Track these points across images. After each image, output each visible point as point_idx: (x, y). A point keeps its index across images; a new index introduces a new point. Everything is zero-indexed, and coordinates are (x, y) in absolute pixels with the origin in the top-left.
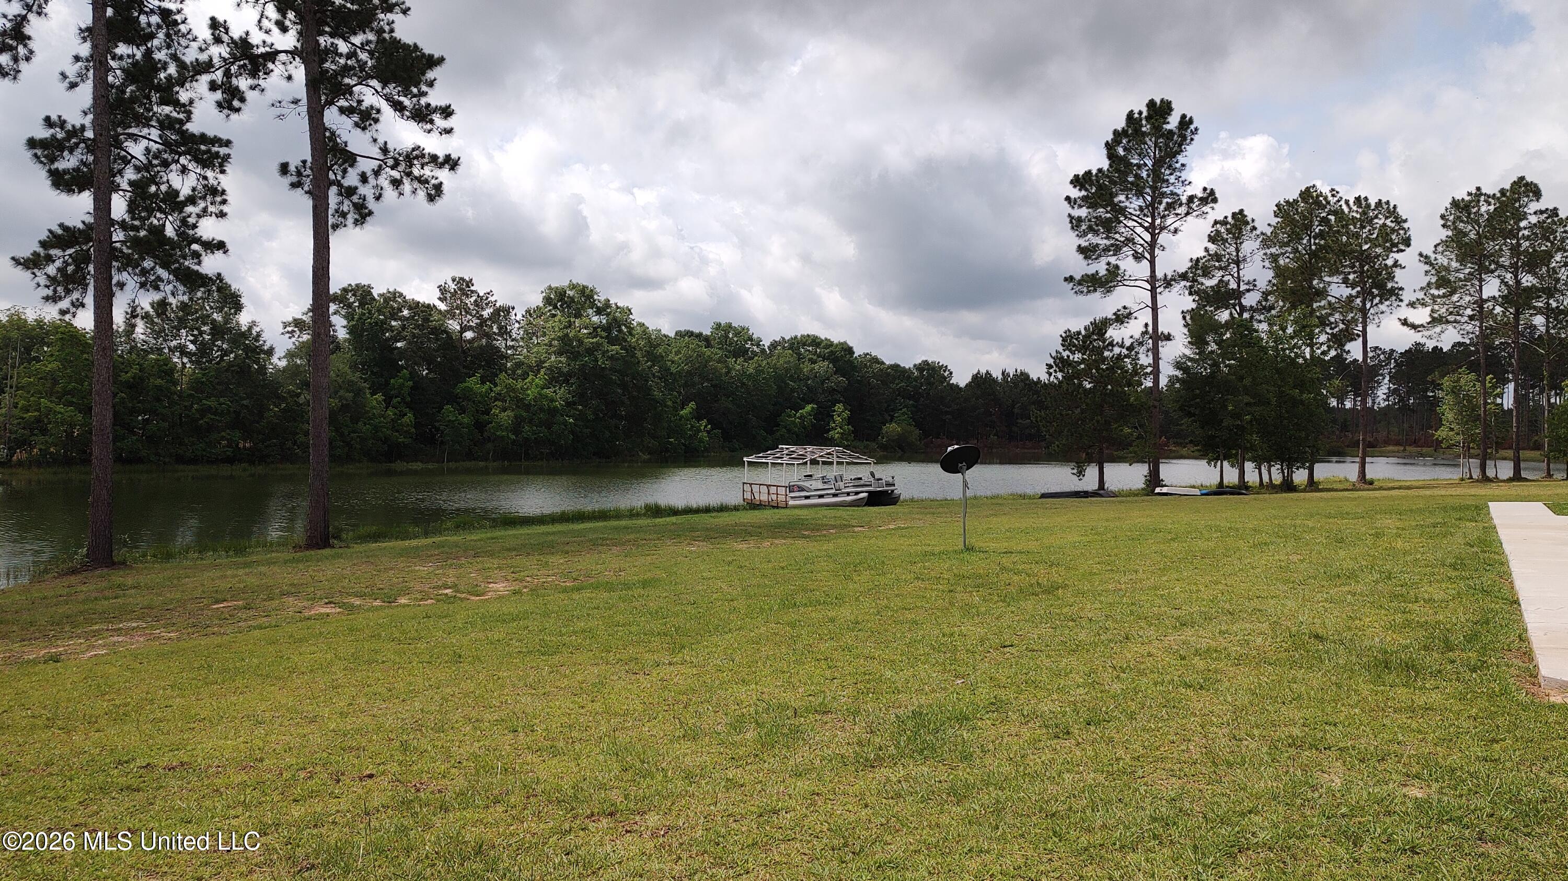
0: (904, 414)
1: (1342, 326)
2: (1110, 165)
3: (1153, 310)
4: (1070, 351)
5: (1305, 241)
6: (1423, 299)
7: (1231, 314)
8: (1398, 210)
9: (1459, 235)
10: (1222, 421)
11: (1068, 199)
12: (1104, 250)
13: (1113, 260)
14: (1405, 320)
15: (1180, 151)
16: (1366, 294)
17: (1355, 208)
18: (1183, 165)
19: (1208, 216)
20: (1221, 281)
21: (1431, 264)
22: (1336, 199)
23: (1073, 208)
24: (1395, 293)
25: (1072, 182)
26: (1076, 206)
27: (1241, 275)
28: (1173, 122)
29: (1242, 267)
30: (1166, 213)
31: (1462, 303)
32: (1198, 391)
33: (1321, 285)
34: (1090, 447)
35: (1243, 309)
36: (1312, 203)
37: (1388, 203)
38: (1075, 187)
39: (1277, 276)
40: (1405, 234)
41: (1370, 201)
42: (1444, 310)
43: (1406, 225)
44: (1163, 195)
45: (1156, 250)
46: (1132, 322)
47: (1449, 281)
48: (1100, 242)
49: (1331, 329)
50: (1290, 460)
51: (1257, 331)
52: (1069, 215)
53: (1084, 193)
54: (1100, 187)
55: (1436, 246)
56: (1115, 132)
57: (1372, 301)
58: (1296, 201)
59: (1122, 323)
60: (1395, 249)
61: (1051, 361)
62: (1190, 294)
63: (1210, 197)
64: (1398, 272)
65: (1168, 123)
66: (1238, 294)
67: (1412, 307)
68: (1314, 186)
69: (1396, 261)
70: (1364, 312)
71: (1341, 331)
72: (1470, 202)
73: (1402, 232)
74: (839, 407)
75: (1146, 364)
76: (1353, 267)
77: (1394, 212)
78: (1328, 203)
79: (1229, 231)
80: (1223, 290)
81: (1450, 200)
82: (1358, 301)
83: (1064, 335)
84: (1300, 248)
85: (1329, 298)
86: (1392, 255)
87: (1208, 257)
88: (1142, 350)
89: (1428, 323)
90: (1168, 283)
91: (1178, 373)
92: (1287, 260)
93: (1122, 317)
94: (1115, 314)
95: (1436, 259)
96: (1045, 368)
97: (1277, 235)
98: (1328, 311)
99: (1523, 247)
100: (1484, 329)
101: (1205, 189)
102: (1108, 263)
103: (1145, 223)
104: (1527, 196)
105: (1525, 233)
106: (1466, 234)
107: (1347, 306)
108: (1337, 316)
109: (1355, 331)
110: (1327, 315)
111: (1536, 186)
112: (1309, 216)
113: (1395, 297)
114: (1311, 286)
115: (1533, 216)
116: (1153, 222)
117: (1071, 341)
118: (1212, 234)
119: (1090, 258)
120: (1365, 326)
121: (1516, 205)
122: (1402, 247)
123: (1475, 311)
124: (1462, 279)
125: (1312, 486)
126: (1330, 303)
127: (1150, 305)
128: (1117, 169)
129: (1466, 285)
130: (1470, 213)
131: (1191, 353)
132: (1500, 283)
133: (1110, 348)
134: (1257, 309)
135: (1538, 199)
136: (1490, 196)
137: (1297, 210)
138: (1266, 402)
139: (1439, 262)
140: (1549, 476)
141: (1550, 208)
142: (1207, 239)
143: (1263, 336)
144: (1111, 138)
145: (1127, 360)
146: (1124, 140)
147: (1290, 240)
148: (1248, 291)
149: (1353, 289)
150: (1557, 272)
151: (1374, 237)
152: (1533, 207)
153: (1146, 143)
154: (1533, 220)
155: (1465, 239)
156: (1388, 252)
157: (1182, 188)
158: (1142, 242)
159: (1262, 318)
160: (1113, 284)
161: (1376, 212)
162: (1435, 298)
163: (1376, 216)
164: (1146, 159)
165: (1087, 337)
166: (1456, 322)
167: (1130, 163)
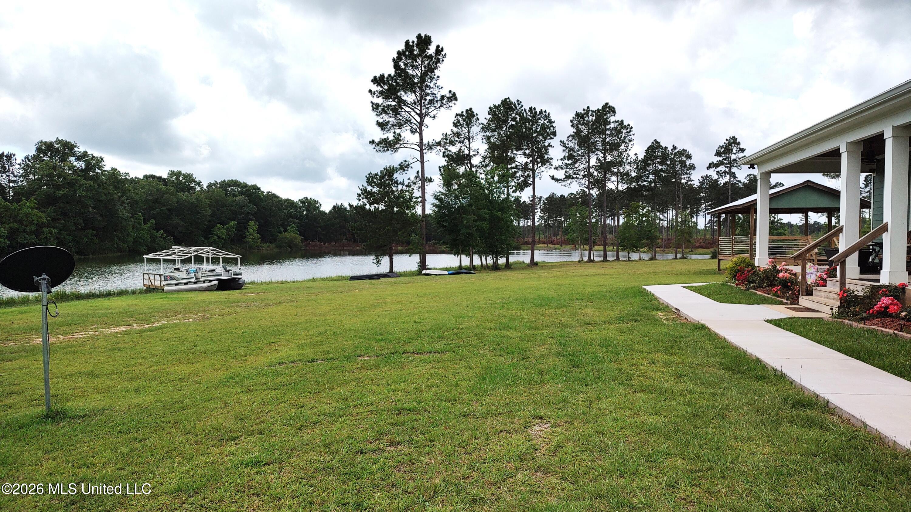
0: (293, 227)
1: (522, 179)
2: (396, 72)
3: (421, 163)
4: (372, 186)
5: (504, 129)
6: (562, 165)
7: (466, 168)
8: (550, 115)
9: (578, 133)
10: (460, 230)
11: (370, 91)
12: (393, 125)
13: (398, 131)
14: (553, 176)
15: (436, 68)
16: (534, 162)
17: (529, 114)
18: (438, 77)
19: (452, 108)
20: (460, 149)
21: (567, 147)
22: (520, 106)
23: (373, 97)
24: (549, 161)
25: (372, 81)
26: (375, 96)
27: (471, 146)
28: (432, 50)
29: (471, 141)
30: (429, 105)
31: (580, 168)
32: (447, 213)
33: (512, 156)
34: (384, 246)
35: (472, 166)
36: (508, 108)
37: (545, 111)
38: (374, 84)
39: (490, 148)
41: (537, 110)
42: (572, 171)
43: (554, 125)
44: (427, 95)
45: (423, 127)
46: (410, 169)
47: (574, 156)
48: (390, 119)
49: (517, 180)
50: (496, 254)
51: (479, 178)
52: (372, 102)
53: (380, 88)
54: (390, 86)
55: (568, 137)
56: (399, 53)
57: (537, 165)
58: (499, 106)
59: (404, 170)
60: (549, 138)
61: (360, 192)
62: (444, 156)
63: (453, 97)
64: (550, 150)
65: (429, 49)
66: (469, 157)
67: (556, 169)
68: (509, 98)
69: (550, 144)
70: (533, 170)
71: (522, 181)
72: (584, 114)
73: (552, 128)
74: (251, 223)
75: (418, 196)
76: (528, 146)
77: (548, 116)
78: (516, 107)
79: (464, 120)
80: (461, 154)
81: (575, 113)
82: (531, 165)
83: (368, 176)
84: (502, 133)
85: (516, 163)
86: (547, 140)
87: (453, 135)
88: (416, 187)
89: (564, 179)
90: (430, 147)
91: (437, 202)
92: (495, 140)
93: (404, 167)
94: (400, 165)
95: (568, 144)
96: (356, 197)
97: (489, 124)
98: (516, 170)
99: (607, 140)
100: (590, 182)
101: (450, 91)
102: (394, 133)
103: (416, 110)
104: (610, 113)
105: (608, 132)
106: (582, 131)
107: (525, 167)
108: (520, 173)
109: (529, 182)
110: (515, 172)
111: (613, 108)
112: (506, 115)
113: (548, 164)
114: (507, 155)
115: (612, 124)
116: (421, 111)
117: (372, 180)
118: (455, 122)
119: (384, 130)
120: (534, 179)
121: (605, 117)
122: (552, 136)
123: (586, 173)
124: (580, 155)
125: (508, 266)
126: (517, 165)
127: (420, 160)
128: (400, 75)
129: (582, 159)
130: (584, 120)
131: (443, 190)
132: (597, 158)
133: (396, 185)
134: (479, 166)
135: (614, 115)
136: (593, 112)
137: (500, 111)
138: (484, 220)
139: (569, 146)
140: (618, 259)
141: (620, 120)
142: (452, 125)
143: (482, 181)
144: (395, 56)
145: (407, 193)
146: (404, 58)
147: (496, 128)
148: (475, 155)
149: (528, 158)
150: (622, 155)
151: (538, 130)
152: (612, 119)
153: (416, 62)
154: (612, 125)
155: (582, 134)
156: (546, 139)
157: (438, 90)
158: (415, 122)
159: (482, 171)
160: (398, 146)
161: (539, 117)
162: (567, 165)
163: (540, 119)
164: (416, 71)
165: (382, 177)
166: (577, 178)
167: (407, 72)
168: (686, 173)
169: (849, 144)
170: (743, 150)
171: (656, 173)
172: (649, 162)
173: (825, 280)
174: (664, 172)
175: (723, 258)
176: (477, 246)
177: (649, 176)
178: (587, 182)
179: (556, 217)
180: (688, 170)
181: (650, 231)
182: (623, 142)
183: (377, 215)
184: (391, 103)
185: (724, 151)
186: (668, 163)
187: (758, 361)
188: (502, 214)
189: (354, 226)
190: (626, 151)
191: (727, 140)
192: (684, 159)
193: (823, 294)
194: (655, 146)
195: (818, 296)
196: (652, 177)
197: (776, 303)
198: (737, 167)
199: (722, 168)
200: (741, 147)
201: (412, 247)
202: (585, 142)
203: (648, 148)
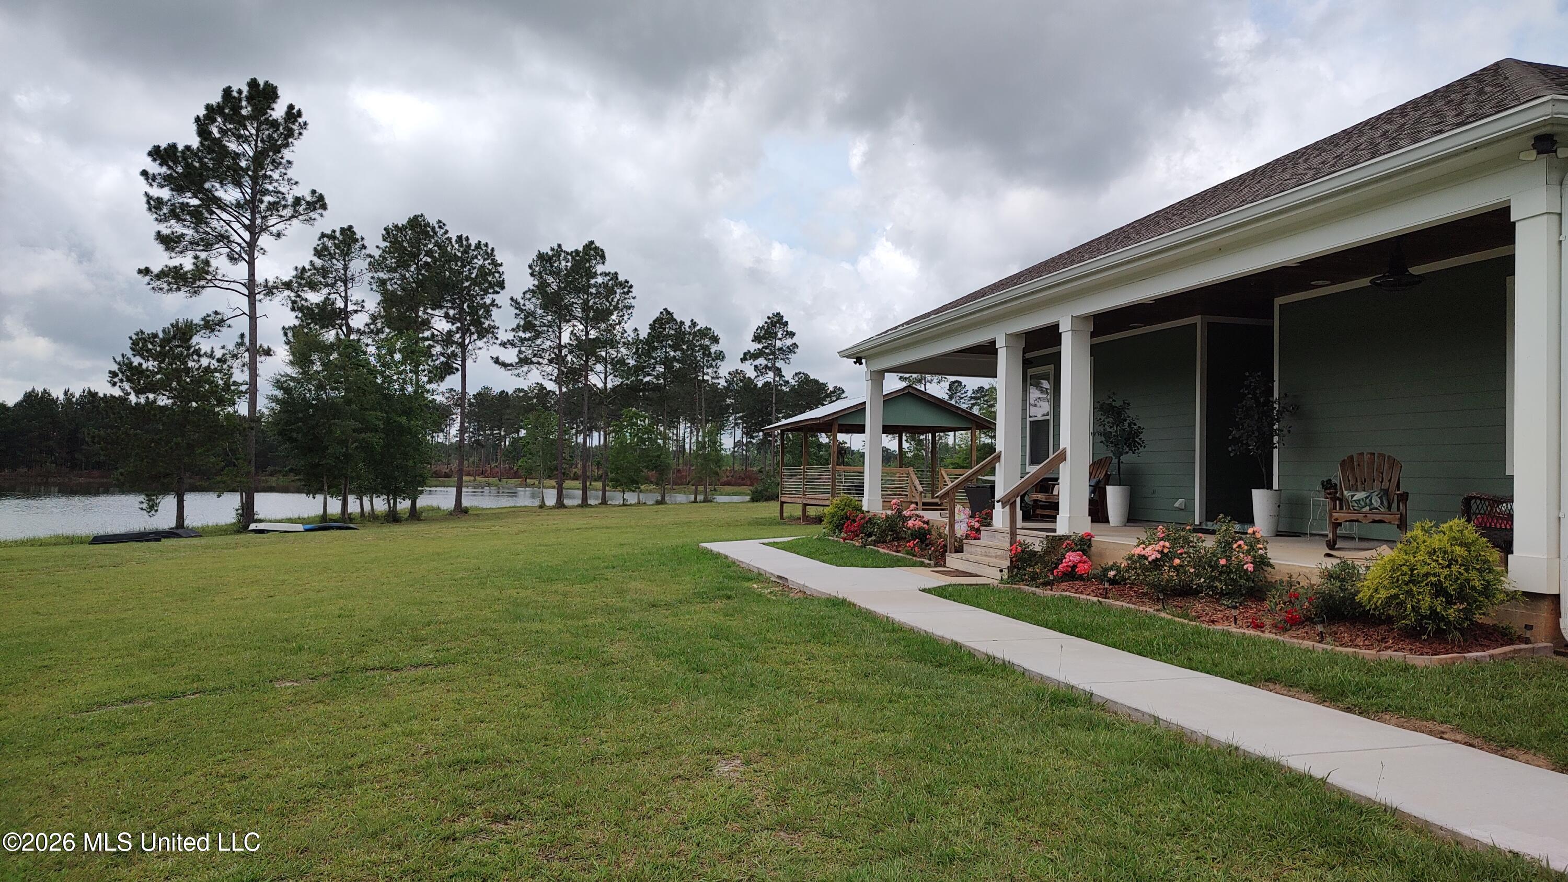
1: (442, 359)
2: (201, 143)
3: (250, 318)
4: (143, 357)
5: (412, 269)
6: (513, 340)
7: (337, 334)
8: (495, 253)
9: (542, 287)
10: (326, 448)
11: (144, 173)
12: (191, 243)
13: (203, 255)
14: (497, 358)
15: (286, 145)
16: (464, 331)
17: (456, 246)
18: (289, 162)
19: (316, 223)
20: (327, 299)
21: (522, 310)
22: (443, 231)
23: (151, 185)
24: (491, 331)
25: (150, 154)
26: (155, 184)
27: (349, 294)
28: (278, 112)
29: (350, 285)
30: (268, 213)
31: (544, 346)
32: (301, 415)
33: (426, 317)
34: (166, 475)
35: (350, 330)
36: (419, 233)
37: (486, 245)
38: (154, 160)
39: (385, 301)
40: (500, 277)
41: (470, 241)
42: (530, 352)
43: (501, 269)
44: (266, 192)
45: (256, 252)
46: (225, 330)
47: (535, 325)
48: (186, 231)
49: (433, 361)
50: (394, 492)
51: (365, 353)
52: (146, 194)
53: (164, 170)
54: (188, 167)
55: (524, 293)
56: (208, 107)
57: (470, 336)
58: (404, 227)
59: (213, 330)
60: (491, 291)
61: (115, 368)
62: (293, 309)
63: (318, 203)
64: (495, 312)
65: (273, 109)
66: (345, 314)
67: (504, 346)
68: (422, 215)
69: (493, 301)
70: (463, 346)
71: (442, 363)
72: (553, 256)
73: (497, 275)
75: (240, 380)
76: (454, 303)
77: (492, 254)
78: (436, 233)
79: (337, 246)
80: (329, 307)
81: (537, 253)
82: (459, 336)
83: (134, 337)
84: (408, 275)
85: (433, 330)
86: (489, 295)
87: (314, 271)
88: (237, 364)
89: (517, 363)
90: (270, 290)
91: (279, 394)
92: (396, 286)
93: (212, 324)
94: (203, 319)
95: (524, 305)
96: (107, 377)
97: (385, 259)
98: (431, 342)
99: (591, 303)
100: (561, 372)
101: (314, 192)
102: (196, 257)
103: (244, 219)
104: (595, 259)
105: (593, 290)
106: (550, 285)
107: (447, 339)
108: (438, 349)
109: (455, 365)
110: (430, 347)
111: (602, 250)
112: (416, 243)
113: (491, 335)
114: (417, 316)
115: (599, 277)
116: (253, 221)
117: (145, 345)
118: (319, 248)
119: (173, 250)
120: (464, 361)
121: (587, 265)
122: (497, 289)
123: (553, 355)
124: (544, 325)
125: (415, 515)
126: (433, 335)
127: (248, 313)
128: (210, 151)
129: (548, 331)
130: (552, 266)
131: (292, 371)
132: (572, 331)
133: (195, 357)
134: (364, 332)
135: (603, 263)
136: (568, 253)
137: (405, 236)
138: (376, 430)
139: (527, 308)
140: (604, 502)
141: (613, 272)
142: (313, 252)
143: (372, 358)
144: (202, 112)
145: (217, 375)
146: (219, 120)
147: (398, 266)
148: (356, 312)
149: (453, 324)
150: (614, 329)
151: (473, 276)
152: (600, 269)
153: (245, 128)
154: (600, 280)
155: (549, 290)
156: (486, 292)
157: (288, 187)
158: (240, 241)
159: (370, 341)
160: (202, 283)
161: (475, 253)
162: (522, 340)
163: (476, 257)
164: (246, 146)
165: (166, 341)
166: (539, 363)
167: (225, 147)
168: (711, 366)
169: (1008, 336)
170: (792, 334)
171: (667, 362)
172: (656, 344)
173: (978, 531)
174: (678, 361)
175: (789, 500)
176: (359, 477)
177: (655, 368)
178: (556, 371)
179: (492, 429)
180: (714, 360)
181: (659, 456)
182: (616, 308)
183: (155, 415)
184: (189, 201)
185: (765, 334)
186: (684, 347)
187: (957, 646)
188: (409, 420)
189: (99, 436)
190: (620, 323)
191: (769, 318)
192: (708, 343)
193: (978, 549)
194: (665, 319)
195: (971, 553)
196: (660, 369)
197: (914, 565)
198: (783, 359)
199: (761, 361)
200: (789, 330)
201: (225, 478)
202: (554, 303)
203: (654, 322)
